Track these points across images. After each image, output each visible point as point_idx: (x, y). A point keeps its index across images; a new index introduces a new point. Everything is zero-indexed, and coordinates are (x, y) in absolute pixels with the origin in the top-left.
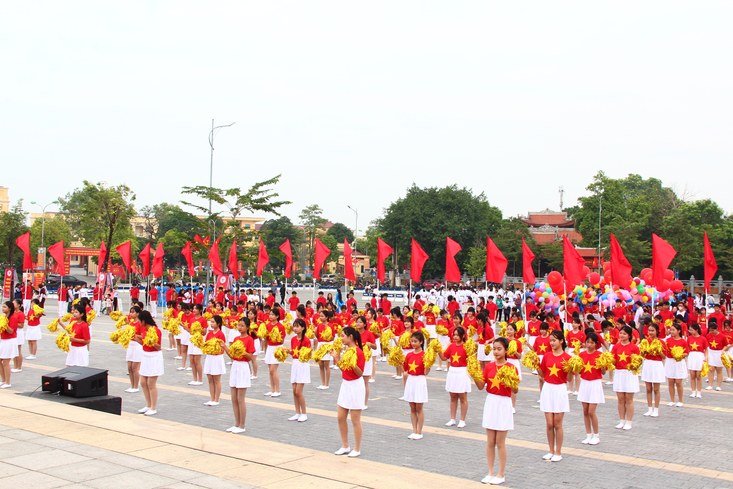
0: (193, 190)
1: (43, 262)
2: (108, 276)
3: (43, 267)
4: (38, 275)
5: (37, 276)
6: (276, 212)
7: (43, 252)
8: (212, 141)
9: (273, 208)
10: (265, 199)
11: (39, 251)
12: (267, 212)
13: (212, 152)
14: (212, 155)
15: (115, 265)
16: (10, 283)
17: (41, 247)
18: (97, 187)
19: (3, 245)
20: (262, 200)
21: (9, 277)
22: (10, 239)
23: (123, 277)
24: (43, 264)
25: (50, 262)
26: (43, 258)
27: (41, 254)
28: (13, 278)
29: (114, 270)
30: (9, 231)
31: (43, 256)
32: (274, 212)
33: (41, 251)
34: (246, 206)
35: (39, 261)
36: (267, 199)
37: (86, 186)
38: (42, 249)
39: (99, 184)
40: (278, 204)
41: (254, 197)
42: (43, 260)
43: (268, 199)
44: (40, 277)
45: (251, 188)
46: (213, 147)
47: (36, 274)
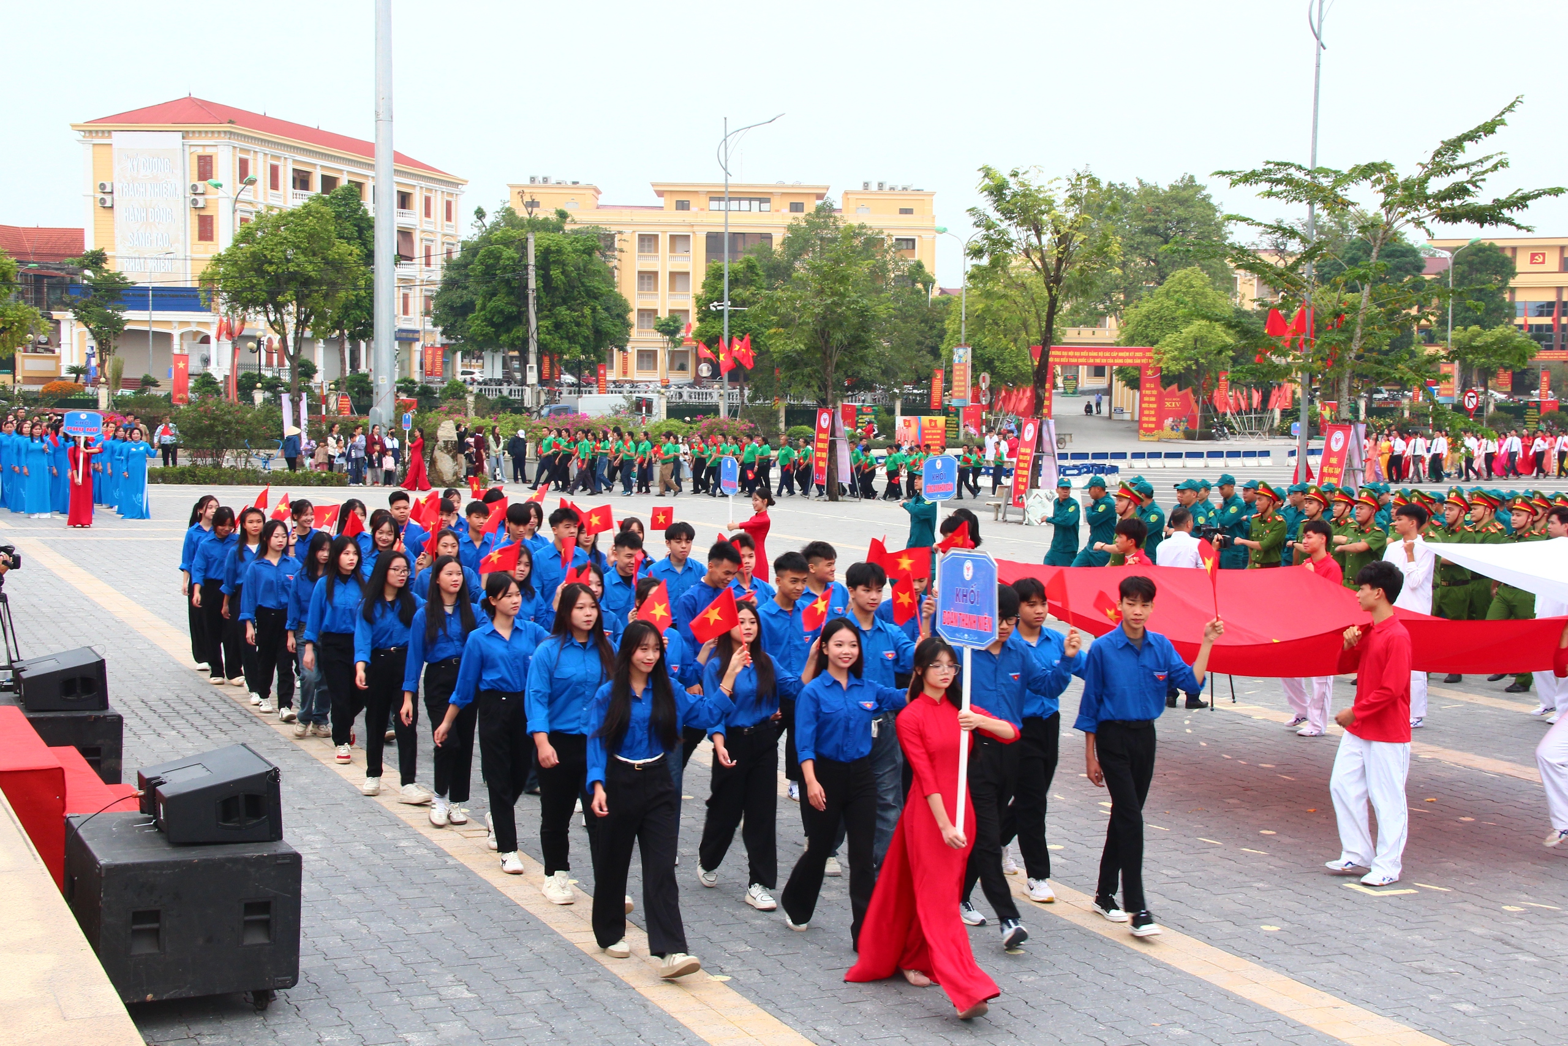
0: (1250, 178)
1: (965, 386)
2: (1045, 428)
3: (964, 398)
4: (931, 421)
5: (928, 424)
6: (1516, 222)
7: (963, 360)
8: (1320, 20)
9: (1506, 213)
10: (1469, 186)
11: (956, 358)
12: (1486, 225)
13: (1318, 55)
14: (1318, 66)
15: (1169, 389)
16: (825, 446)
17: (960, 346)
18: (1014, 185)
19: (802, 347)
20: (1460, 190)
21: (824, 431)
22: (823, 332)
23: (1192, 421)
24: (965, 392)
25: (984, 386)
26: (965, 375)
27: (960, 364)
28: (833, 434)
29: (1168, 404)
30: (817, 310)
31: (965, 371)
32: (1509, 222)
33: (960, 357)
34: (1414, 214)
35: (955, 383)
36: (1477, 187)
37: (987, 180)
38: (961, 351)
39: (1015, 175)
40: (1521, 201)
41: (1437, 185)
42: (965, 380)
43: (1478, 184)
44: (936, 425)
45: (1427, 159)
46: (1323, 40)
47: (925, 419)
